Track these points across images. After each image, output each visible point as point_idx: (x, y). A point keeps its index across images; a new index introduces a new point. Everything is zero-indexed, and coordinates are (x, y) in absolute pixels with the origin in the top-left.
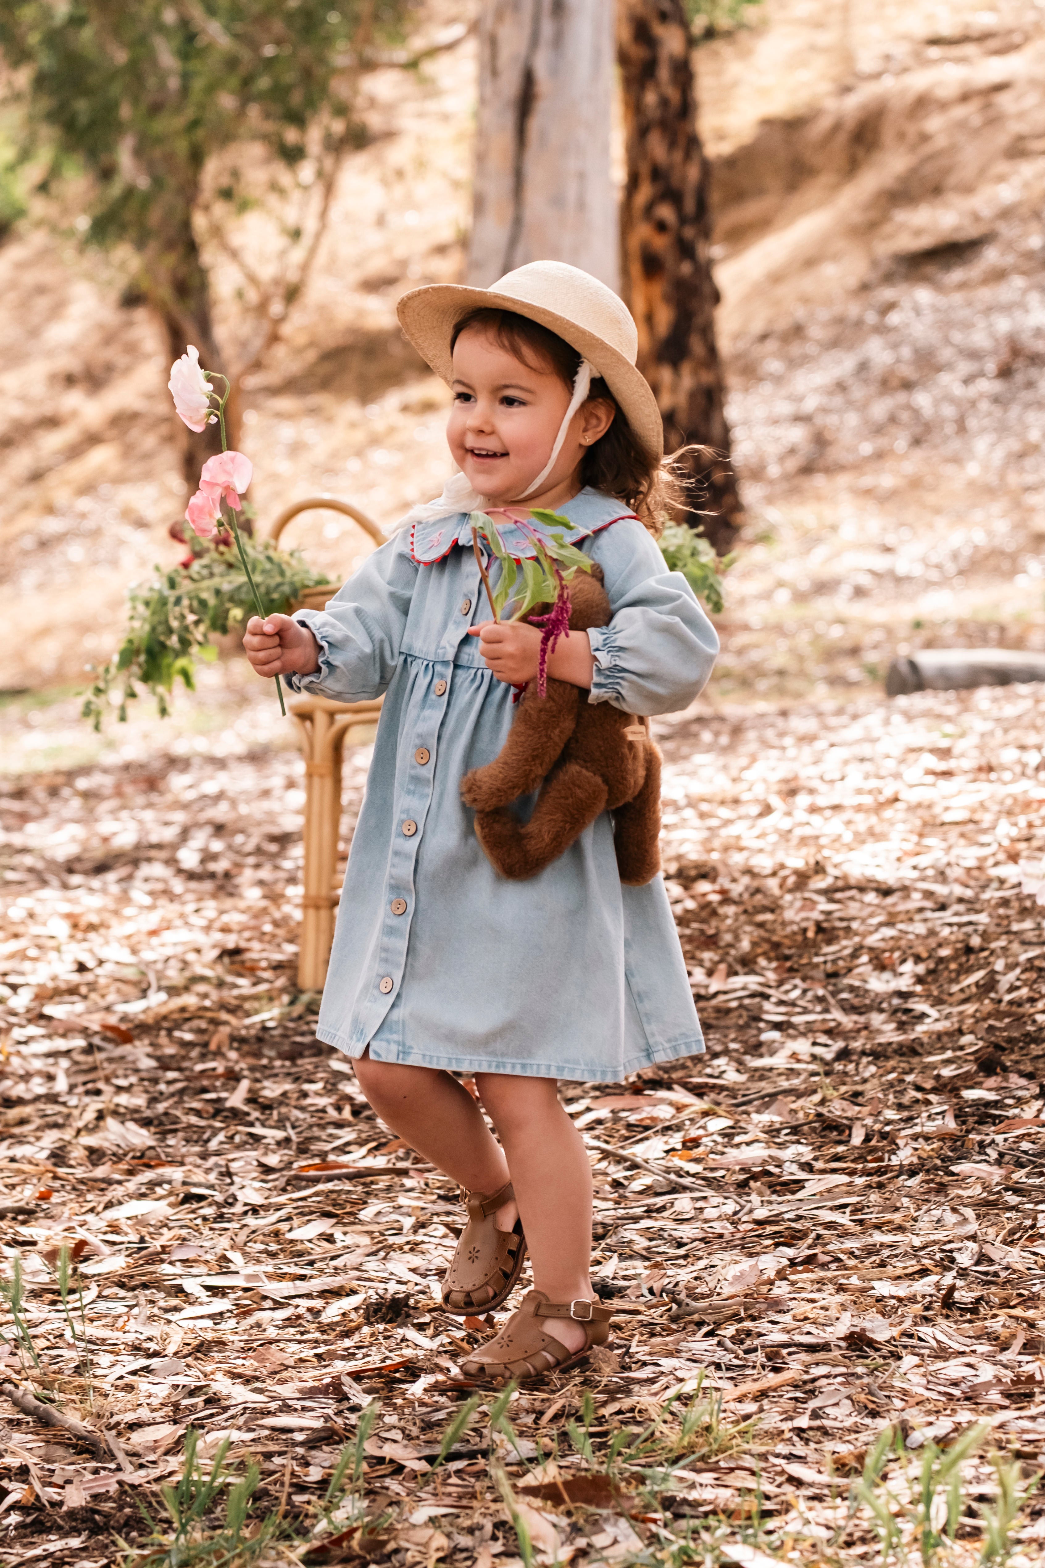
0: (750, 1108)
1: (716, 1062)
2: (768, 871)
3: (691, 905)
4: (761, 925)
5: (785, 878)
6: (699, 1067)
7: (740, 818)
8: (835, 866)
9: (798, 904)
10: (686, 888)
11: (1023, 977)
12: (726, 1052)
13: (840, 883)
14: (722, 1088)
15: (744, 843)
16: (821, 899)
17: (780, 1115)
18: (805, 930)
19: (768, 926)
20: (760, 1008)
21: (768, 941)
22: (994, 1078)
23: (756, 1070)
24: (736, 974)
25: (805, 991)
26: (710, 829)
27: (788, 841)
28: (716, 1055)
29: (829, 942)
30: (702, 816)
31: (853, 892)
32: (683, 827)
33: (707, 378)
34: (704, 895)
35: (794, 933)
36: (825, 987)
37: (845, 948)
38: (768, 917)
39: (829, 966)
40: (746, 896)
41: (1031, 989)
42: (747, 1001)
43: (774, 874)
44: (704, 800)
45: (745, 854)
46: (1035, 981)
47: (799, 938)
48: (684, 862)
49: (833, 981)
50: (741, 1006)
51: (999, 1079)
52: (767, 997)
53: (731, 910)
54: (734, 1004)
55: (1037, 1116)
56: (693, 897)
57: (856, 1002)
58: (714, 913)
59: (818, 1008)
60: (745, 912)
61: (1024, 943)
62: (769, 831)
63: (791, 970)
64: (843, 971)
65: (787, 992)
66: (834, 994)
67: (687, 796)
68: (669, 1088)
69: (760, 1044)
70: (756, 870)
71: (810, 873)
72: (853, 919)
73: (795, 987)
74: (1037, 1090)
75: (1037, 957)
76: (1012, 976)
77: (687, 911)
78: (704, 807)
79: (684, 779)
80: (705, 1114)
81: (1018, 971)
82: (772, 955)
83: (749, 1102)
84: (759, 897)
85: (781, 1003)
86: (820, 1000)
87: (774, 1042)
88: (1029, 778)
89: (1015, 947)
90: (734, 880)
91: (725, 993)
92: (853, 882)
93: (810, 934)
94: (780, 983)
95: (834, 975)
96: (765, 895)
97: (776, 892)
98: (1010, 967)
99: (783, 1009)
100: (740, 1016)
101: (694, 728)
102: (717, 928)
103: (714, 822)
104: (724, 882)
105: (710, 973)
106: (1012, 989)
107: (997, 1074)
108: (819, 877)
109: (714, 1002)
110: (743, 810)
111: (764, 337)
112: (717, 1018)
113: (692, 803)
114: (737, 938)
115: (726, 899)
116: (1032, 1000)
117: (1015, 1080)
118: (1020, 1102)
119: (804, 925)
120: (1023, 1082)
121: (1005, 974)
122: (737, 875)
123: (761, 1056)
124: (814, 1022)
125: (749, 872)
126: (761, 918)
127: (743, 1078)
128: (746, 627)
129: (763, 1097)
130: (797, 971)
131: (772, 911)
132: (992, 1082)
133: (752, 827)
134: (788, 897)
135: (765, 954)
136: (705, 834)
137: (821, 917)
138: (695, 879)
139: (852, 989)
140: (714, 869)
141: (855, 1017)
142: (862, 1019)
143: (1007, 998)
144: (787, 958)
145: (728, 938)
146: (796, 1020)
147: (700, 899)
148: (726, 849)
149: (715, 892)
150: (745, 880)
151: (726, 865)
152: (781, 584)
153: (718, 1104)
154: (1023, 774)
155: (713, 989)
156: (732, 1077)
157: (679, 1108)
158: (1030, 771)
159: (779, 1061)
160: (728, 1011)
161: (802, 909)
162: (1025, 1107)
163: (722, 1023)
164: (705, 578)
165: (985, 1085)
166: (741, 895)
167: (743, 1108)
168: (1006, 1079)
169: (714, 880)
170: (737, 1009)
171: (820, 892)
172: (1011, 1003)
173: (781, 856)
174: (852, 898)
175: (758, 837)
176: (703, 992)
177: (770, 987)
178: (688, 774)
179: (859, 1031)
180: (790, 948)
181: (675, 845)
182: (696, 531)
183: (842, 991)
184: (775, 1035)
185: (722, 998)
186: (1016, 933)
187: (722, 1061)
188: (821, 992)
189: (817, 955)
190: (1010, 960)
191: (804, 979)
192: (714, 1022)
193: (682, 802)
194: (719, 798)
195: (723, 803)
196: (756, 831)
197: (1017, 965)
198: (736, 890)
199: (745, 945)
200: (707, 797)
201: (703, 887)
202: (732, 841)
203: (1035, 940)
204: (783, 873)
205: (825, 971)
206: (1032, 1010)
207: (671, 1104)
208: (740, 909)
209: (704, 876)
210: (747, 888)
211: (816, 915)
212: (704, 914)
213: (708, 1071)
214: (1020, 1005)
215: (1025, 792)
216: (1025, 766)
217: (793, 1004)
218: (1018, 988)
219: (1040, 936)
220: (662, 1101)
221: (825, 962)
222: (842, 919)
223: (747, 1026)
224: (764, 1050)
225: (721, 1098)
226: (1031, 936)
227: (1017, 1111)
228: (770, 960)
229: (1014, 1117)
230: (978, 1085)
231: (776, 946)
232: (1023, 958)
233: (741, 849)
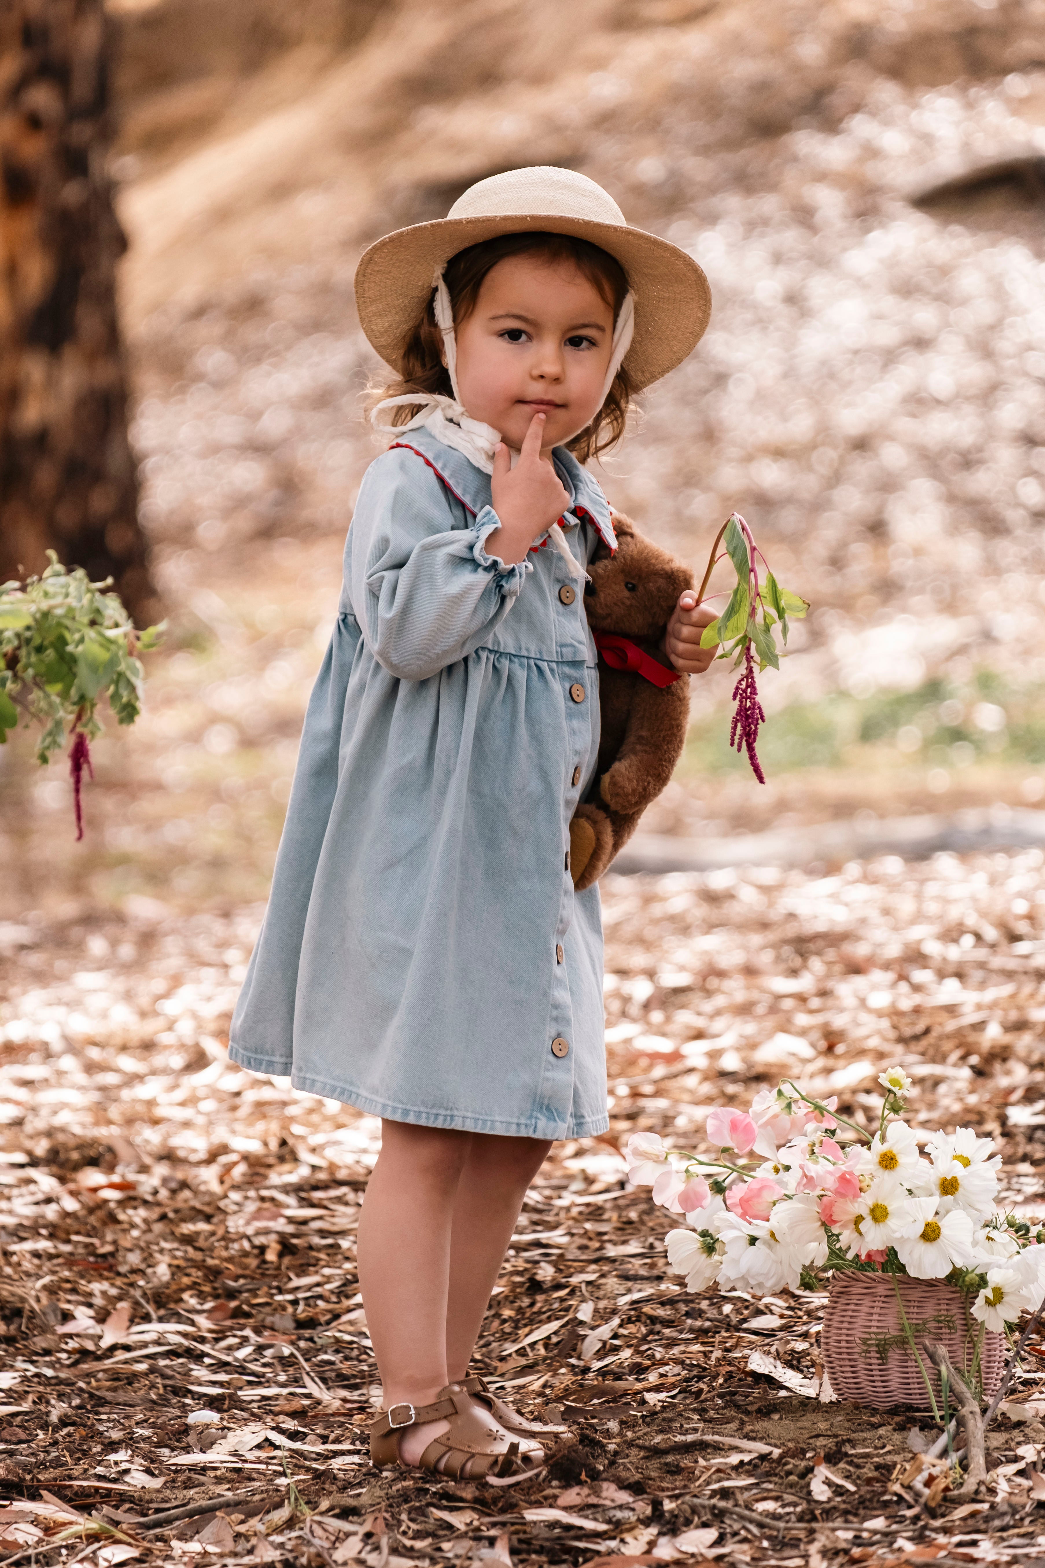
0: (167, 1531)
1: (112, 1457)
2: (202, 1155)
3: (71, 1205)
4: (188, 1240)
5: (228, 1168)
6: (84, 1464)
7: (154, 1073)
8: (313, 1150)
9: (251, 1207)
10: (62, 1180)
11: (622, 1331)
12: (129, 1442)
13: (322, 1176)
14: (122, 1499)
15: (160, 1112)
16: (291, 1200)
17: (217, 1543)
18: (262, 1249)
19: (201, 1243)
20: (187, 1373)
21: (200, 1265)
22: (576, 1489)
23: (178, 1470)
24: (147, 1318)
25: (260, 1349)
26: (102, 1089)
27: (234, 1108)
28: (112, 1446)
29: (302, 1271)
30: (91, 1068)
31: (344, 1190)
32: (60, 1085)
33: (105, 374)
34: (95, 1190)
35: (246, 1254)
36: (293, 1343)
37: (329, 1279)
38: (202, 1226)
39: (301, 1307)
40: (164, 1194)
41: (637, 1352)
42: (162, 1363)
43: (212, 1158)
44: (95, 1044)
45: (162, 1128)
46: (644, 1340)
47: (253, 1262)
48: (61, 1137)
49: (307, 1333)
50: (152, 1370)
51: (585, 1491)
52: (199, 1357)
53: (139, 1215)
54: (142, 1367)
55: (648, 1552)
56: (74, 1194)
57: (345, 1367)
58: (112, 1219)
59: (282, 1378)
60: (163, 1217)
61: (626, 1277)
62: (201, 1093)
63: (237, 1313)
64: (323, 1319)
65: (230, 1349)
66: (308, 1355)
67: (66, 1038)
68: (34, 1497)
69: (186, 1429)
70: (181, 1154)
71: (271, 1160)
72: (343, 1233)
73: (245, 1340)
74: (649, 1511)
75: (648, 1300)
76: (605, 1331)
77: (66, 1215)
78: (94, 1054)
79: (60, 1012)
80: (93, 1538)
81: (616, 1321)
82: (207, 1289)
83: (169, 1521)
84: (186, 1194)
85: (221, 1366)
86: (286, 1362)
87: (208, 1426)
88: (634, 1020)
89: (612, 1283)
90: (144, 1169)
91: (127, 1348)
92: (342, 1175)
93: (271, 1256)
94: (220, 1335)
95: (311, 1323)
96: (196, 1192)
97: (216, 1187)
98: (602, 1316)
99: (222, 1377)
100: (153, 1386)
101: (75, 933)
102: (115, 1242)
103: (110, 1079)
104: (125, 1172)
105: (102, 1317)
106: (605, 1350)
107: (580, 1483)
108: (287, 1167)
109: (108, 1363)
110: (159, 1060)
111: (199, 312)
112: (114, 1390)
113: (73, 1047)
114: (149, 1260)
115: (131, 1199)
116: (639, 1370)
117: (612, 1494)
118: (618, 1529)
119: (259, 1240)
120: (624, 1497)
121: (593, 1328)
122: (148, 1160)
123: (187, 1450)
124: (276, 1397)
125: (169, 1156)
126: (187, 1228)
127: (156, 1483)
128: (157, 787)
129: (190, 1515)
130: (248, 1315)
131: (208, 1218)
132: (573, 1496)
133: (175, 1087)
134: (235, 1196)
135: (194, 1286)
136: (95, 1096)
137: (290, 1229)
138: (77, 1167)
139: (339, 1346)
140: (110, 1149)
141: (344, 1393)
142: (355, 1395)
143: (596, 1365)
144: (232, 1294)
145: (134, 1259)
146: (247, 1394)
147: (87, 1198)
148: (130, 1121)
149: (113, 1186)
150: (161, 1170)
151: (130, 1143)
152: (215, 718)
153: (116, 1523)
154: (624, 1014)
155: (105, 1343)
156: (138, 1479)
157: (50, 1529)
158: (634, 1010)
159: (218, 1455)
160: (132, 1378)
161: (257, 1215)
162: (628, 1537)
163: (121, 1397)
164: (113, 662)
165: (561, 1502)
166: (155, 1193)
167: (158, 1531)
168: (597, 1493)
169: (111, 1169)
170: (146, 1374)
171: (286, 1189)
172: (603, 1373)
173: (221, 1134)
174: (340, 1200)
175: (183, 1104)
176: (90, 1346)
177: (202, 1340)
178: (67, 1004)
179: (350, 1414)
180: (236, 1278)
181: (44, 1112)
182: (100, 585)
183: (323, 1349)
184: (210, 1416)
185: (121, 1355)
186: (612, 1260)
187: (122, 1455)
188: (286, 1351)
189: (281, 1291)
190: (602, 1304)
191: (258, 1331)
192: (109, 1395)
193: (57, 1045)
194: (118, 1041)
195: (124, 1048)
196: (179, 1095)
197: (614, 1312)
198: (148, 1183)
199: (163, 1271)
200: (98, 1039)
201: (93, 1177)
202: (140, 1108)
203: (643, 1272)
204: (223, 1159)
205: (294, 1315)
206: (638, 1386)
207: (36, 1522)
208: (155, 1214)
209: (94, 1162)
210: (165, 1181)
211: (280, 1225)
212: (93, 1220)
213: (100, 1470)
214: (618, 1377)
215: (628, 1041)
216: (626, 1000)
217: (242, 1370)
218: (616, 1349)
219: (653, 1266)
220: (22, 1515)
221: (295, 1303)
222: (323, 1233)
223: (164, 1401)
224: (191, 1439)
225: (119, 1515)
226: (637, 1266)
227: (613, 1544)
228: (202, 1296)
229: (610, 1553)
230: (551, 1502)
231: (215, 1273)
232: (623, 1301)
233: (156, 1122)
